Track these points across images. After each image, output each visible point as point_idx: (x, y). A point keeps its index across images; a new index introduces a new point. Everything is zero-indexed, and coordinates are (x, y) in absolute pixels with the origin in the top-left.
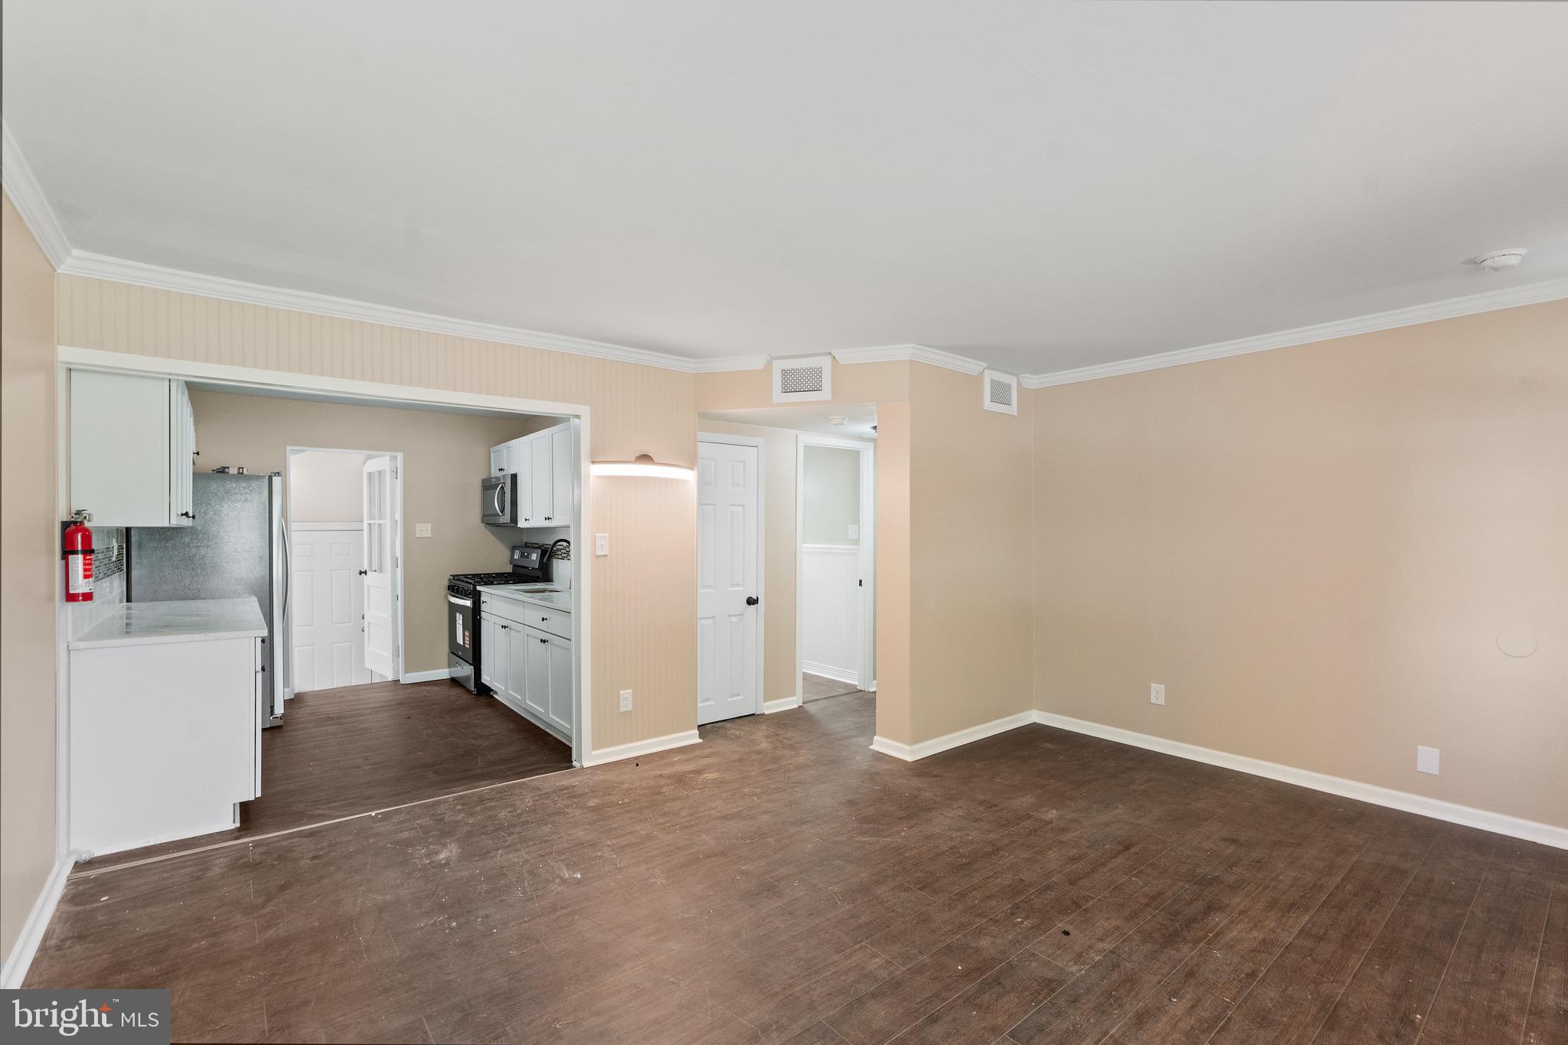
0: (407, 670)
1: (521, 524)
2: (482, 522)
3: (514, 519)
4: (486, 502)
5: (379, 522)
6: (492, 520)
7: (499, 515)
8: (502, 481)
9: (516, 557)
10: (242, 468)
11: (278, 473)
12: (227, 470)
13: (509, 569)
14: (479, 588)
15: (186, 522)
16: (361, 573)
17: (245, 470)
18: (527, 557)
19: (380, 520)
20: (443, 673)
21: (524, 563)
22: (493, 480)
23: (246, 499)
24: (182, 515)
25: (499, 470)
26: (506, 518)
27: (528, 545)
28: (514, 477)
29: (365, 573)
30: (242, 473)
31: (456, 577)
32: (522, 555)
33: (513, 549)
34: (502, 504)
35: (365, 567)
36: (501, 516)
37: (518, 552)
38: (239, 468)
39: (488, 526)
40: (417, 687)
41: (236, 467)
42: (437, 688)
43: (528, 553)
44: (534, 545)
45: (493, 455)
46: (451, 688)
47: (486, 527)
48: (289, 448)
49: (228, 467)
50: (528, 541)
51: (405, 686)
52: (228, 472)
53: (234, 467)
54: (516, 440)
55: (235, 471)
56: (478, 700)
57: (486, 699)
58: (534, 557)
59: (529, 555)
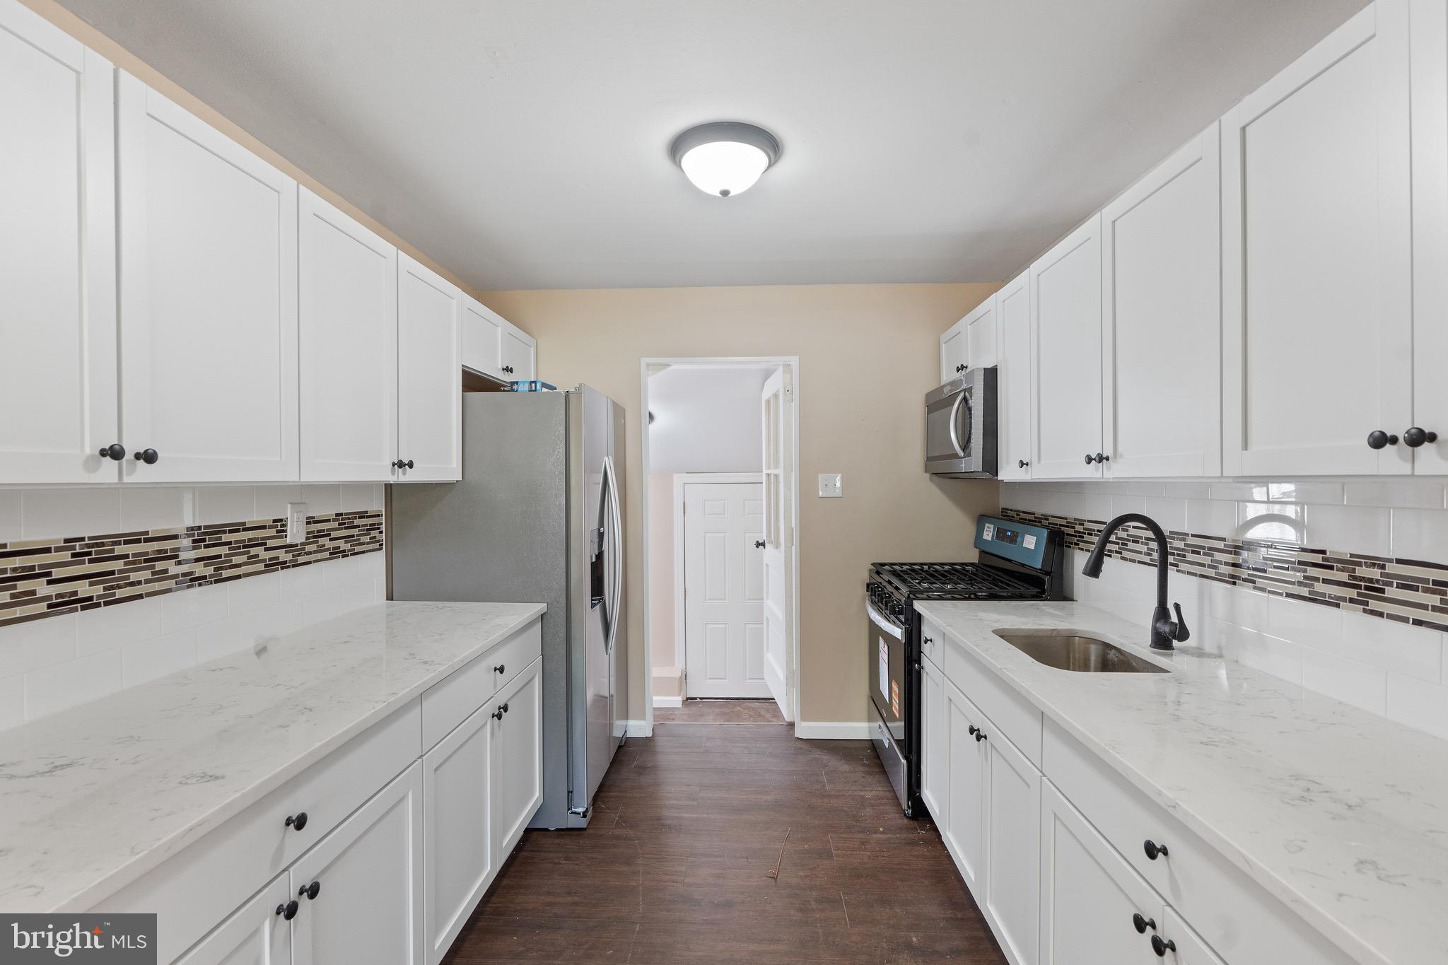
0: (806, 716)
1: (1008, 472)
2: (926, 472)
3: (991, 462)
4: (933, 433)
5: (775, 471)
6: (943, 466)
7: (956, 456)
8: (964, 386)
9: (988, 535)
13: (973, 556)
14: (918, 606)
16: (758, 545)
18: (1014, 539)
21: (1006, 550)
22: (946, 390)
25: (960, 368)
26: (975, 462)
27: (1010, 513)
28: (991, 376)
29: (763, 544)
30: (535, 390)
31: (878, 568)
32: (1000, 534)
33: (981, 520)
34: (964, 432)
36: (964, 457)
37: (992, 526)
38: (531, 382)
39: (935, 478)
40: (817, 754)
41: (526, 382)
42: (846, 767)
43: (1014, 532)
44: (1032, 517)
45: (944, 345)
46: (870, 773)
47: (931, 480)
48: (644, 361)
49: (517, 383)
50: (1020, 509)
51: (798, 744)
52: (517, 391)
53: (524, 383)
54: (996, 295)
55: (526, 387)
56: (913, 843)
57: (927, 842)
58: (1030, 542)
59: (1017, 536)
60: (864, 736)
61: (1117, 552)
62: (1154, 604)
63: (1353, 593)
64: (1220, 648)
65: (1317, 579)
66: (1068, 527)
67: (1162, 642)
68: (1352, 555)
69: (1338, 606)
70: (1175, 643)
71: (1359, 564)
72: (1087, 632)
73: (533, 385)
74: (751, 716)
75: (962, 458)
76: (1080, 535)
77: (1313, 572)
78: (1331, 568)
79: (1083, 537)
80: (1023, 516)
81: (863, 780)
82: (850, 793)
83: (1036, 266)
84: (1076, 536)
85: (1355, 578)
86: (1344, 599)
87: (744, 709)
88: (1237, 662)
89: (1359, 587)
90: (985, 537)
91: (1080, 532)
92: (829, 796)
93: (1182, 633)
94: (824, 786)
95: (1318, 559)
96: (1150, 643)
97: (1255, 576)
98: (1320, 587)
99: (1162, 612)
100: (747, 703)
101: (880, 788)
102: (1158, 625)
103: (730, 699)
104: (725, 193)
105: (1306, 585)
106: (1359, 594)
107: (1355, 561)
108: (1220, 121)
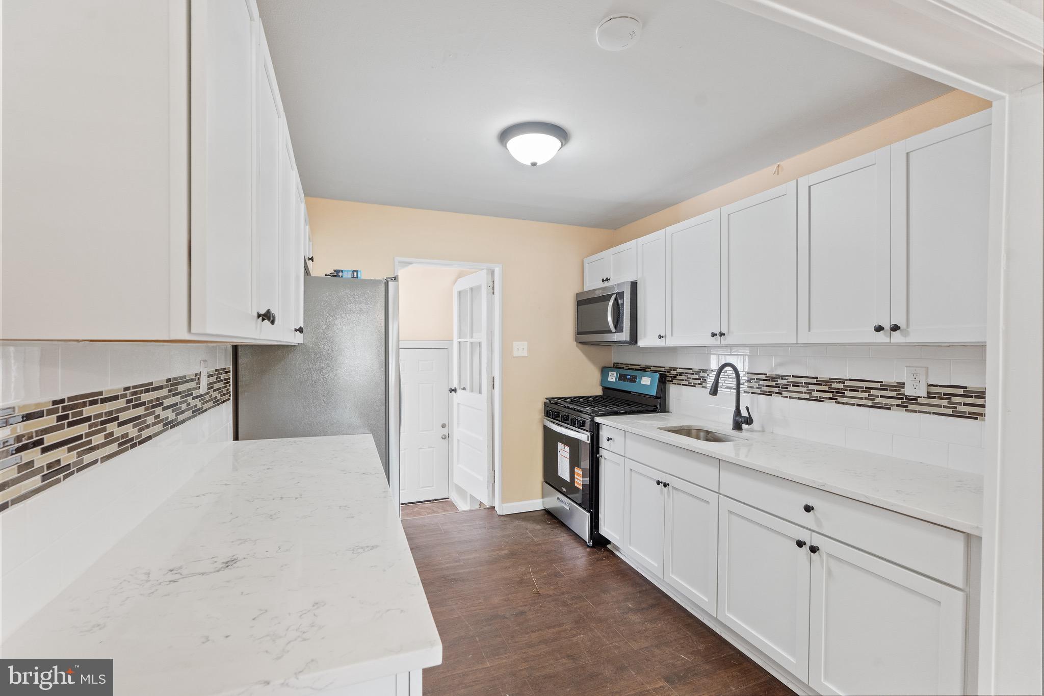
0: (504, 500)
1: (639, 342)
2: (574, 341)
3: (634, 336)
5: (472, 340)
6: (592, 338)
7: (610, 332)
8: (614, 292)
9: (612, 377)
10: (357, 271)
11: (395, 278)
12: (340, 274)
13: (598, 392)
14: (598, 420)
15: (298, 339)
16: (451, 390)
17: (359, 274)
18: (634, 380)
19: (472, 337)
20: (536, 504)
21: (625, 386)
22: (600, 293)
23: (361, 310)
24: (296, 330)
25: (603, 281)
26: (623, 335)
27: (620, 365)
28: (634, 285)
29: (455, 390)
30: (357, 277)
32: (622, 378)
33: (604, 371)
34: (617, 319)
35: (455, 385)
36: (615, 332)
37: (615, 373)
38: (354, 271)
39: (580, 345)
40: (517, 523)
41: (350, 271)
42: (539, 527)
43: (633, 376)
44: (638, 367)
45: (587, 265)
46: (554, 528)
47: (577, 346)
48: (398, 259)
49: (342, 271)
50: (628, 363)
51: (503, 519)
52: (342, 277)
53: (348, 271)
54: (637, 241)
55: (349, 275)
56: (600, 560)
57: (608, 558)
58: (646, 381)
59: (636, 378)
60: (540, 507)
61: (699, 384)
62: (734, 409)
63: (831, 395)
64: (763, 427)
65: (813, 390)
66: (665, 372)
67: (738, 426)
68: (829, 379)
69: (823, 401)
70: (744, 426)
71: (834, 382)
72: (697, 426)
73: (355, 273)
74: (428, 513)
75: (614, 333)
76: (675, 376)
77: (811, 387)
78: (820, 385)
79: (676, 377)
80: (630, 367)
81: (553, 532)
82: (549, 540)
83: (670, 229)
84: (671, 377)
85: (831, 388)
86: (826, 398)
87: (421, 509)
88: (772, 433)
89: (833, 392)
90: (610, 379)
91: (673, 374)
92: (540, 544)
93: (749, 421)
94: (533, 539)
95: (814, 381)
96: (732, 428)
97: (782, 391)
98: (815, 394)
99: (738, 412)
100: (421, 505)
101: (565, 535)
102: (737, 418)
103: (408, 503)
104: (534, 164)
105: (808, 393)
106: (833, 396)
107: (831, 381)
108: (797, 180)
